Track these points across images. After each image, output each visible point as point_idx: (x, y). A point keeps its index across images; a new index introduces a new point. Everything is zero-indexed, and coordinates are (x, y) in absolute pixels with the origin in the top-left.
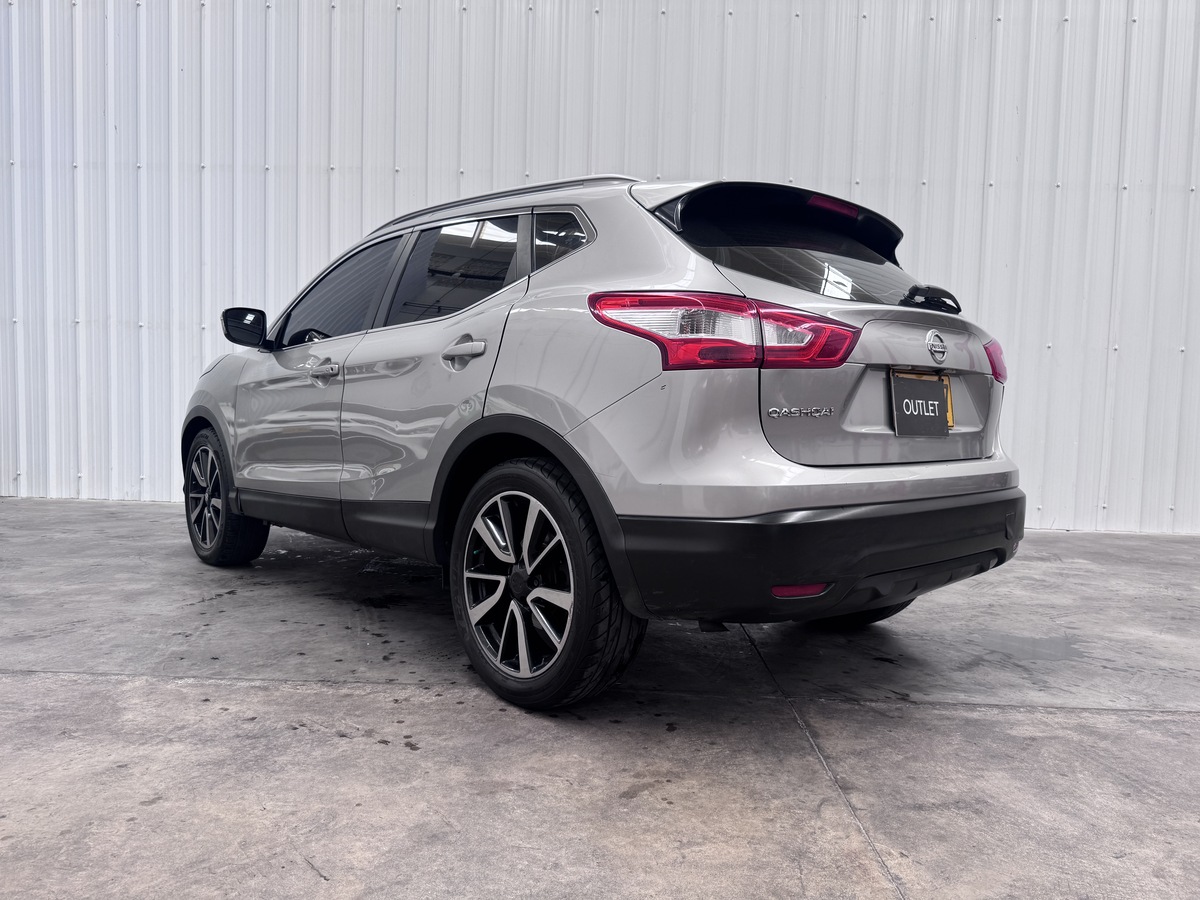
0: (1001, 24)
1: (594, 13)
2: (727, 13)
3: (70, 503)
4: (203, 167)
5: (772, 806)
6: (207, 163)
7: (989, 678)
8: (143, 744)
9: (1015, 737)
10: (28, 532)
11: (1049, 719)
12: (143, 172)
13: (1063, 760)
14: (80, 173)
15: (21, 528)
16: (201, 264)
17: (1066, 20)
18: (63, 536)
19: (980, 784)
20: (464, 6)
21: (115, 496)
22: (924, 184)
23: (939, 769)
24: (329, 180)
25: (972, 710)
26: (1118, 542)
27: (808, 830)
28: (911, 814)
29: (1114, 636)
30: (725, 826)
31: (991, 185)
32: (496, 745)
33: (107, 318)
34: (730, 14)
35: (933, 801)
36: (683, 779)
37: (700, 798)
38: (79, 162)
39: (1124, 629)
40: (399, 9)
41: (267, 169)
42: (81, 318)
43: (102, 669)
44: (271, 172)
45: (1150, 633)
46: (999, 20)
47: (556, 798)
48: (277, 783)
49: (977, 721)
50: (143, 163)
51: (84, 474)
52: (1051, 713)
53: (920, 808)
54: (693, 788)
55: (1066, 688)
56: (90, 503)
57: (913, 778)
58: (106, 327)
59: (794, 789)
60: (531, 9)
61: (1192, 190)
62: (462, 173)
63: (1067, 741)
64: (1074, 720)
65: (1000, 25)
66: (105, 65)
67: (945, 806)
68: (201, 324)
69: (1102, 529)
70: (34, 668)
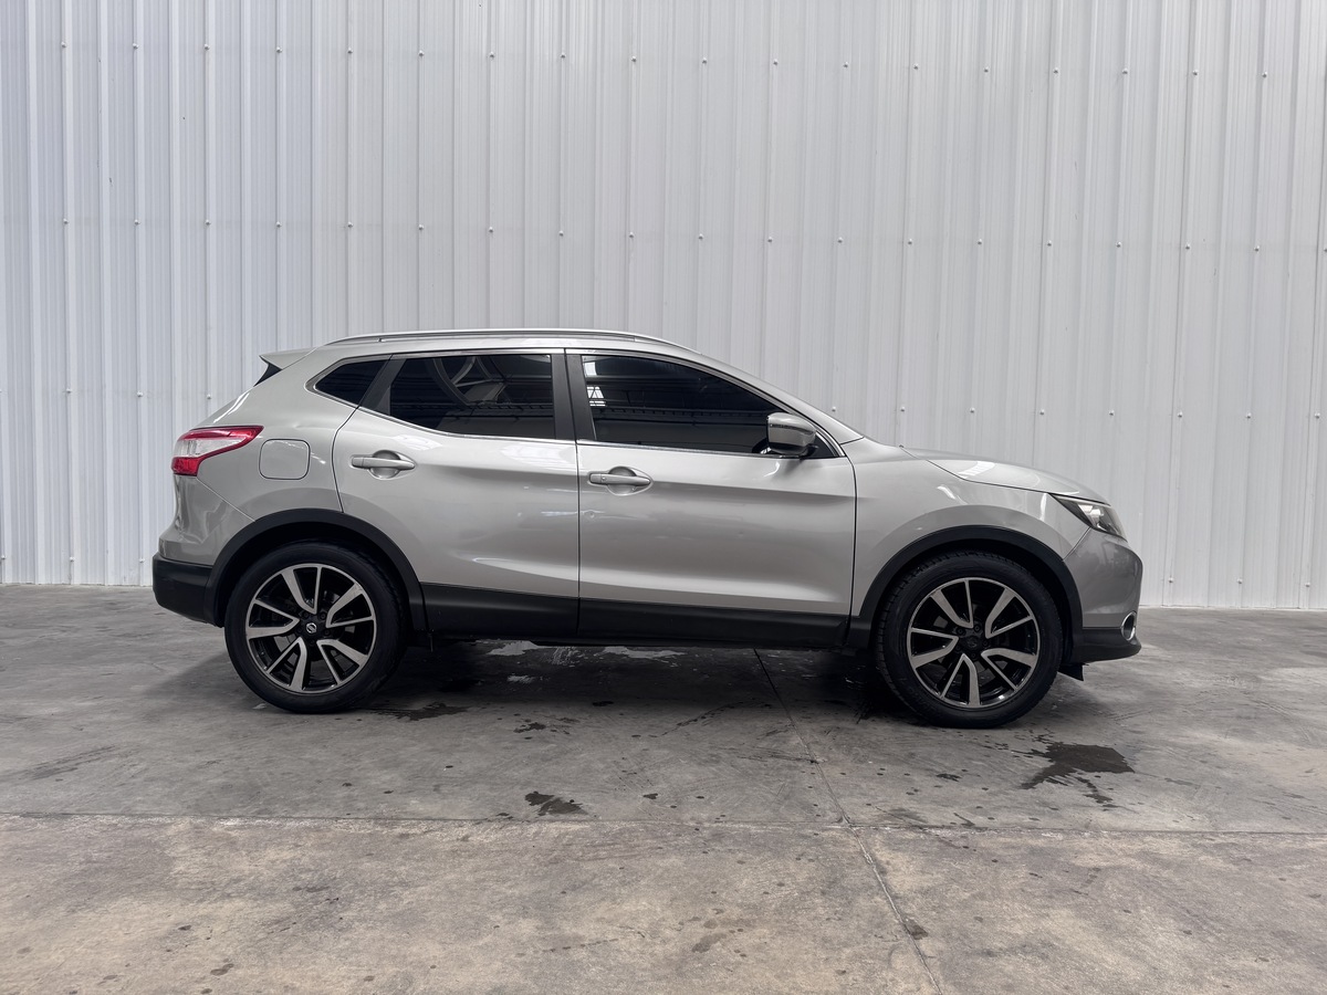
1: (630, 62)
2: (772, 63)
3: (62, 590)
4: (208, 224)
5: (844, 957)
6: (212, 218)
7: (1052, 798)
8: (201, 901)
9: (1079, 868)
11: (1113, 845)
12: (141, 229)
13: (1126, 894)
14: (71, 230)
15: (14, 626)
16: (206, 328)
17: (1126, 73)
18: (63, 635)
19: (1047, 924)
20: (492, 53)
21: (111, 581)
22: (980, 243)
23: (1005, 908)
24: (346, 238)
25: (1039, 837)
26: (1188, 621)
27: (880, 982)
28: (980, 961)
29: (1179, 741)
30: (798, 980)
31: (1049, 245)
32: (563, 893)
33: (102, 387)
34: (775, 63)
35: (1000, 945)
36: (754, 927)
37: (772, 949)
38: (71, 217)
39: (1189, 732)
40: (421, 55)
41: (279, 226)
42: (73, 388)
43: (140, 809)
44: (283, 231)
45: (1215, 737)
46: (1056, 72)
47: (629, 953)
48: (347, 943)
49: (1042, 849)
50: (141, 219)
51: (76, 558)
52: (1115, 838)
53: (989, 953)
54: (764, 937)
55: (1130, 807)
56: (84, 590)
57: (981, 920)
58: (101, 396)
59: (864, 936)
60: (563, 57)
61: (1257, 250)
62: (491, 231)
63: (1128, 872)
64: (1137, 846)
65: (1057, 77)
66: (98, 111)
67: (1012, 950)
68: (206, 393)
69: (1169, 604)
70: (68, 810)
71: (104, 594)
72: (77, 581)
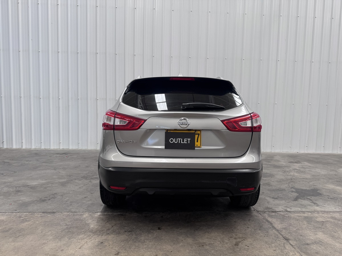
0: (281, 17)
1: (172, 11)
4: (59, 52)
5: (273, 246)
6: (60, 51)
7: (303, 203)
8: (102, 235)
9: (318, 221)
10: (16, 161)
11: (323, 215)
12: (40, 53)
13: (333, 228)
14: (21, 53)
15: (13, 160)
16: (59, 80)
17: (298, 16)
18: (27, 162)
19: (318, 236)
20: (135, 7)
22: (261, 60)
23: (306, 232)
24: (96, 56)
25: (305, 214)
26: (312, 156)
27: (285, 253)
28: (307, 246)
29: (326, 188)
30: (265, 253)
31: (279, 61)
33: (30, 96)
34: (210, 12)
35: (309, 242)
36: (247, 239)
37: (254, 244)
38: (21, 49)
39: (327, 185)
40: (116, 7)
41: (78, 53)
42: (22, 96)
43: (73, 210)
45: (334, 187)
46: (281, 16)
47: (219, 246)
48: (146, 246)
49: (307, 217)
50: (40, 50)
52: (323, 213)
53: (308, 244)
54: (251, 242)
55: (322, 205)
56: (27, 150)
57: (301, 236)
58: (30, 98)
59: (275, 241)
60: (154, 9)
61: (330, 63)
62: (135, 55)
63: (331, 222)
64: (330, 216)
66: (28, 21)
67: (313, 243)
68: (59, 97)
69: (306, 152)
70: (54, 211)
71: (32, 151)
72: (24, 147)
